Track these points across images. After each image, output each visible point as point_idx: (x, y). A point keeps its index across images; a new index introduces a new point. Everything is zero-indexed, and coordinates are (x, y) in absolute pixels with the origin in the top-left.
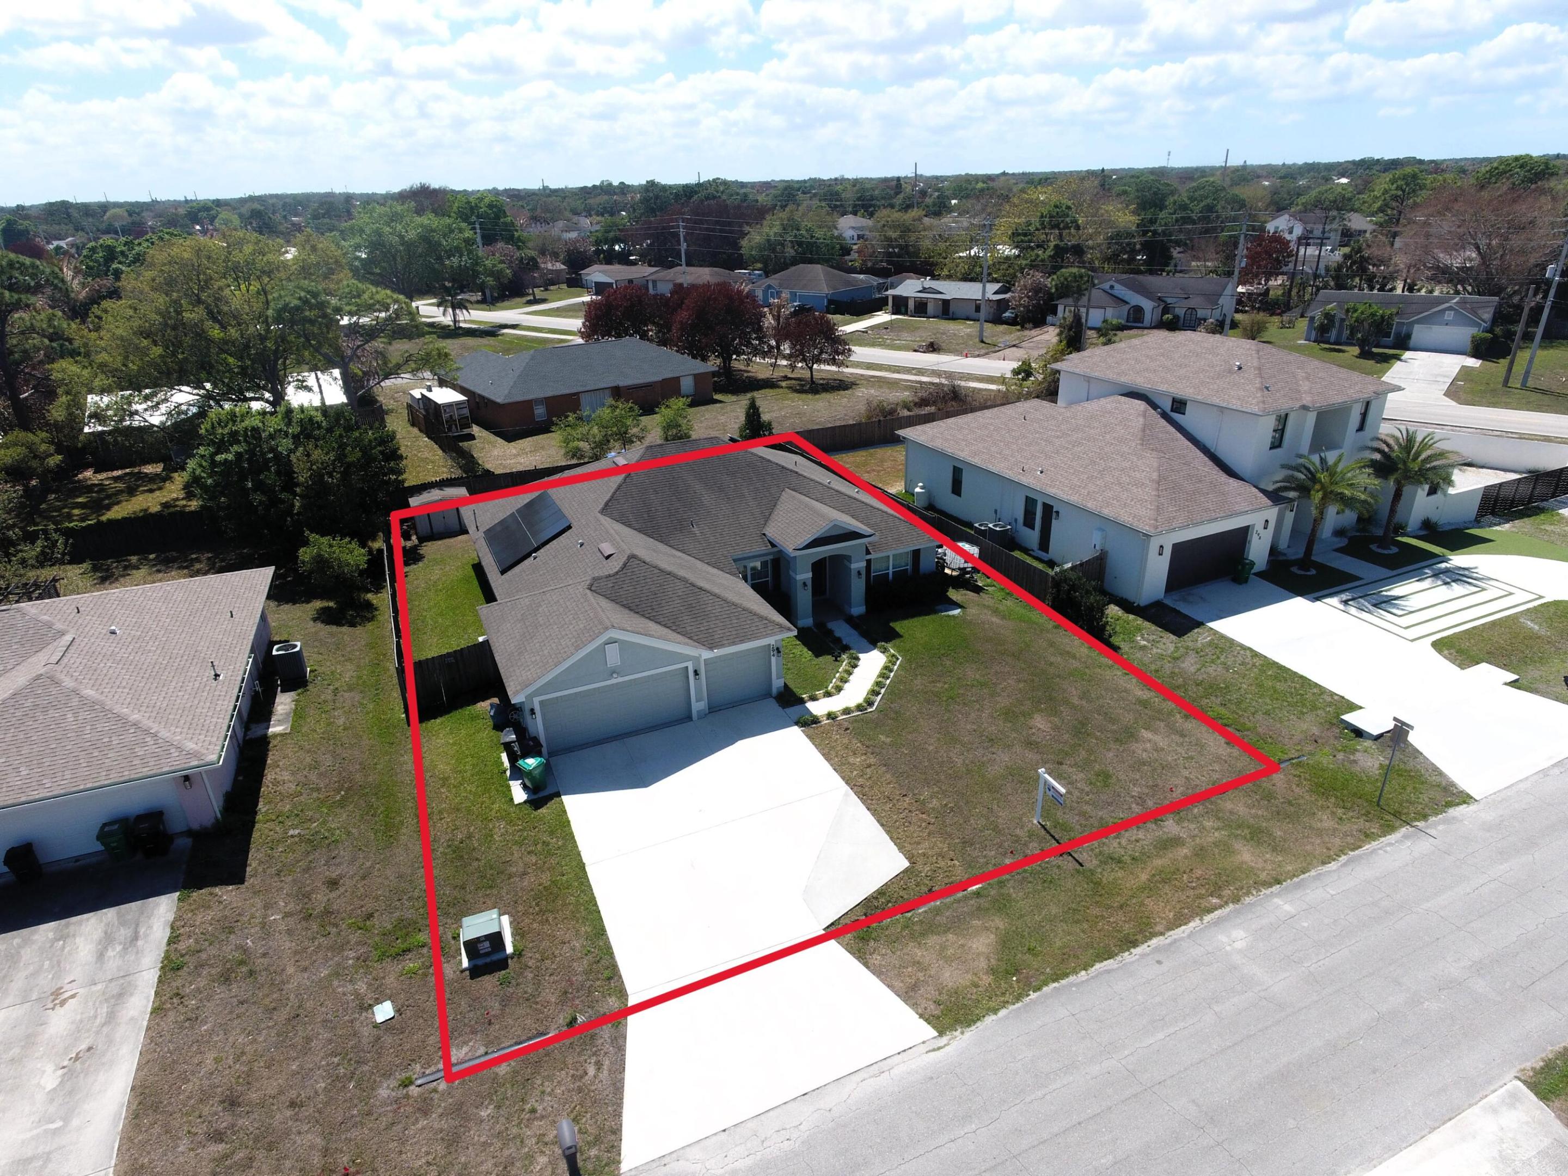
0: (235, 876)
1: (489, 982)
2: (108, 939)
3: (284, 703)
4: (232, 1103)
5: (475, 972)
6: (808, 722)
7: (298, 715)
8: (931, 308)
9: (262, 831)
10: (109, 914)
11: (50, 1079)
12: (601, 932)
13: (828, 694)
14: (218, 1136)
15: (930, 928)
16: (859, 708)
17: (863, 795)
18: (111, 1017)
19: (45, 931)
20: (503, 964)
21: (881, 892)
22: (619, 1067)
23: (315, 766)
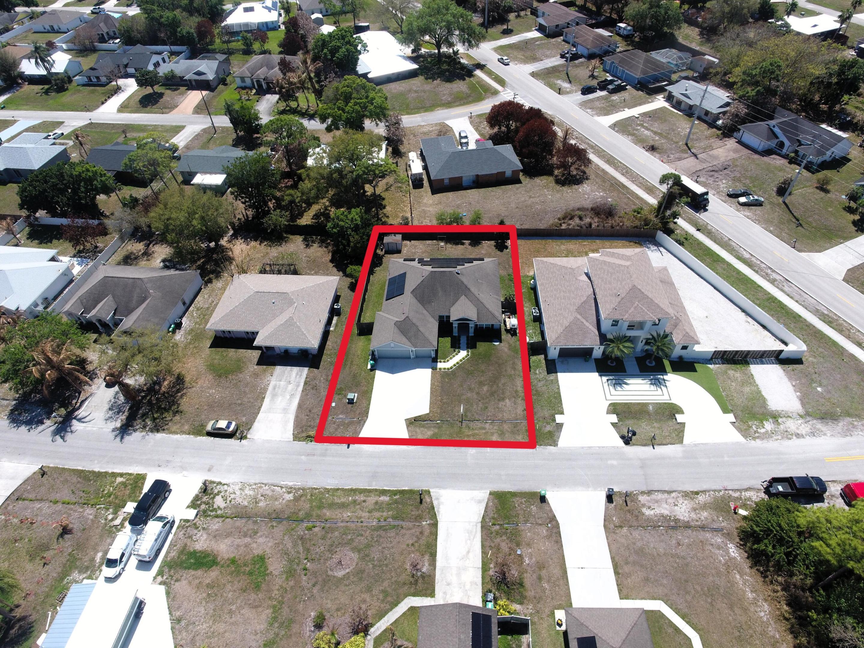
0: (318, 368)
1: (350, 405)
2: (297, 374)
3: (335, 319)
4: (310, 411)
5: (349, 403)
6: (434, 369)
7: (336, 325)
8: (683, 106)
9: (324, 357)
10: (298, 368)
11: (288, 397)
12: (369, 404)
13: (444, 362)
14: (307, 416)
15: (423, 426)
16: (448, 369)
17: (432, 393)
18: (296, 389)
19: (289, 368)
20: (353, 403)
21: (419, 416)
22: (361, 429)
23: (336, 343)
